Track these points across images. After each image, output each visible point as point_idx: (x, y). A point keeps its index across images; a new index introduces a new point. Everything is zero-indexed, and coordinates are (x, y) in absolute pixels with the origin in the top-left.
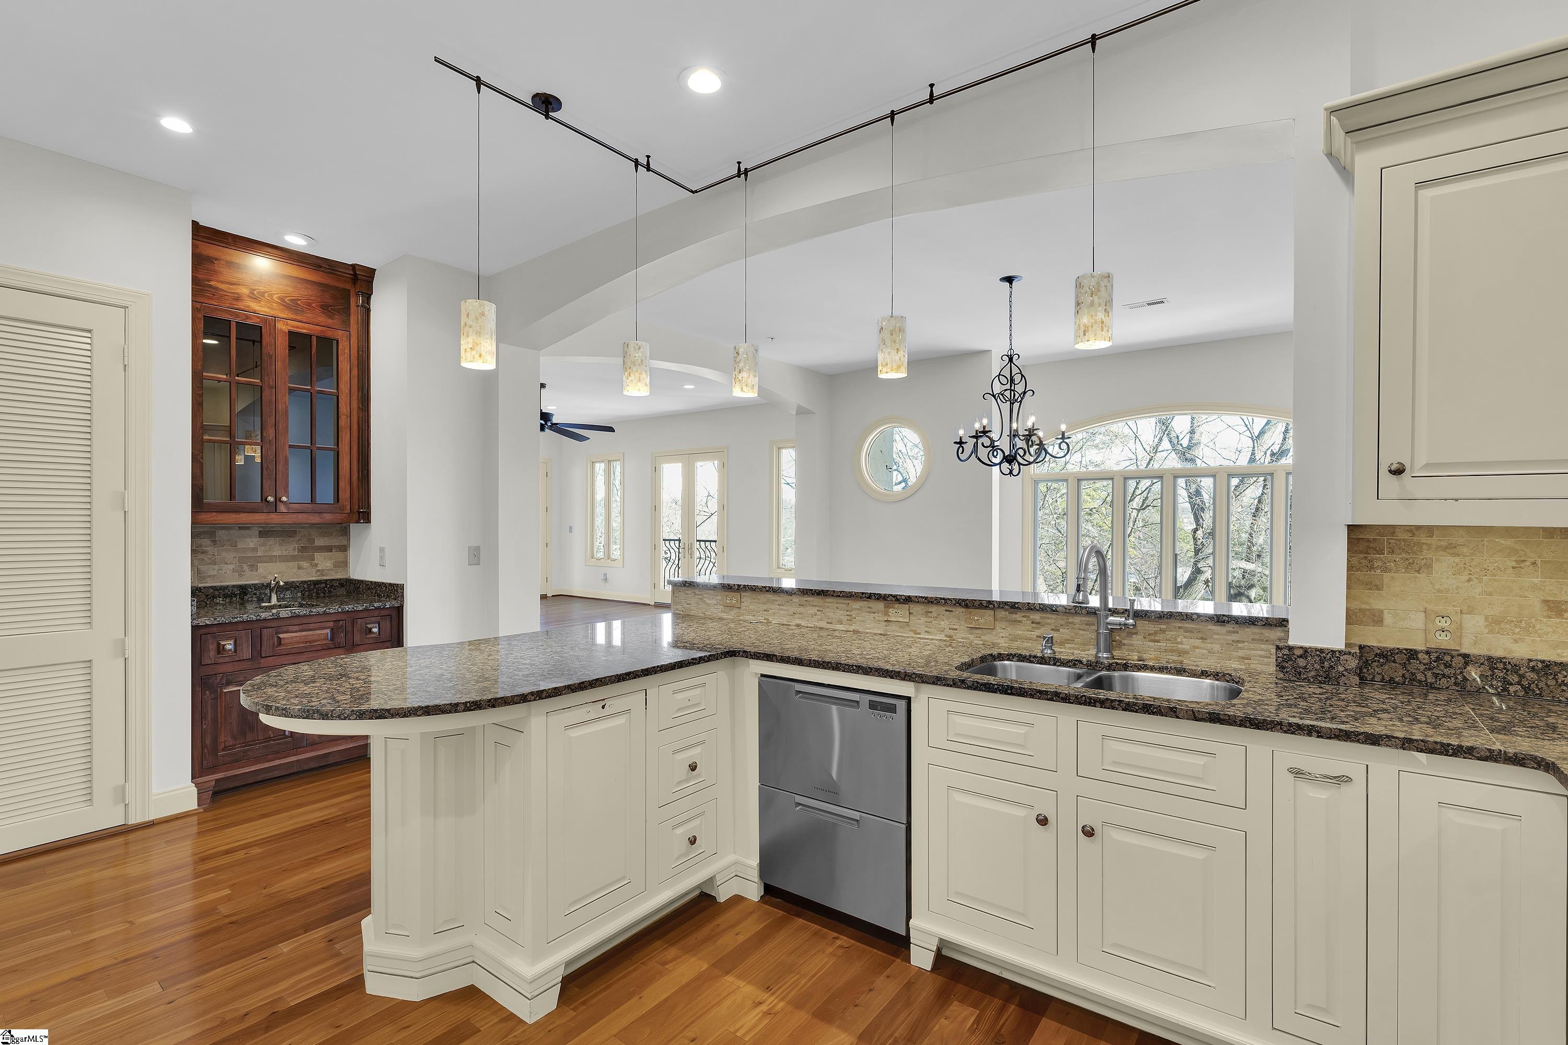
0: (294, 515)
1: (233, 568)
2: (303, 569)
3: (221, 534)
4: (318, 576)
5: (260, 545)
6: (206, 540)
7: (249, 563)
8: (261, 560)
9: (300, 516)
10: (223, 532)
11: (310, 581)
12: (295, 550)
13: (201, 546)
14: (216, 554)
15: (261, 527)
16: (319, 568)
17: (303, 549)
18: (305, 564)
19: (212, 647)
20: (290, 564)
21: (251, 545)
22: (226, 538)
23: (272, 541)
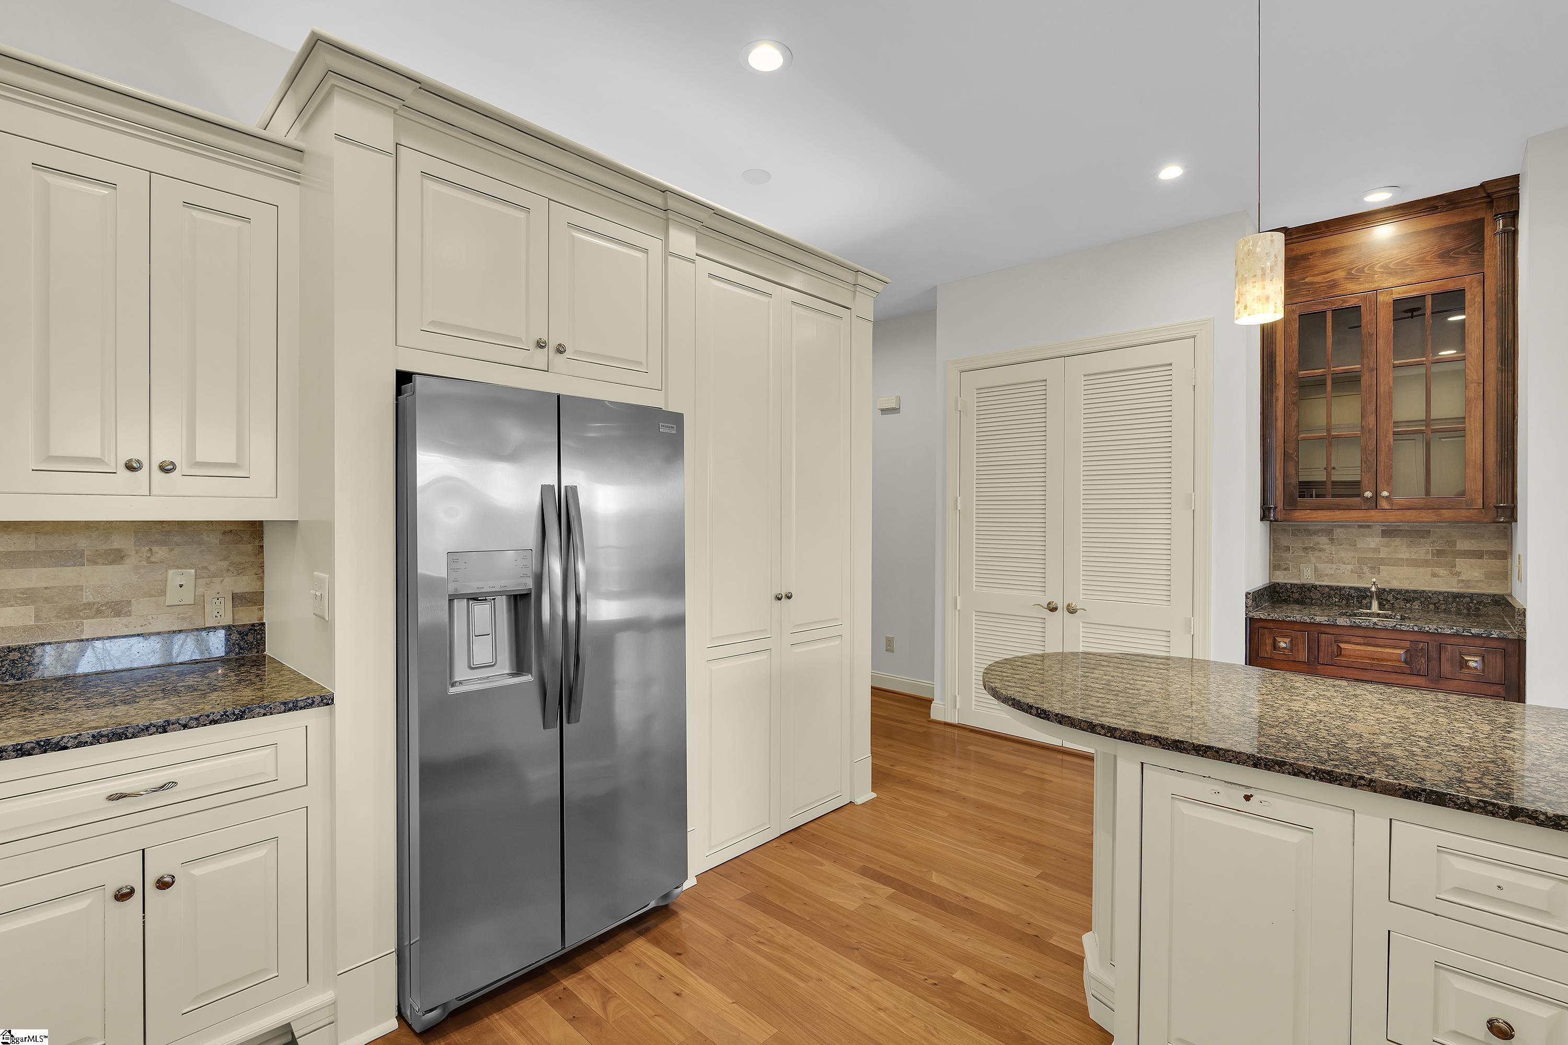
0: (1401, 512)
1: (1352, 569)
2: (1439, 576)
3: (1339, 532)
4: (1461, 588)
5: (1382, 546)
6: (1323, 538)
7: (1369, 565)
8: (1383, 562)
9: (1408, 513)
10: (1339, 530)
11: (1448, 593)
12: (1427, 553)
13: (1318, 543)
14: (1333, 553)
15: (1384, 526)
16: (1463, 577)
17: (1439, 553)
18: (1442, 572)
19: (1269, 642)
20: (1421, 569)
21: (1373, 545)
22: (1345, 537)
23: (1398, 541)
